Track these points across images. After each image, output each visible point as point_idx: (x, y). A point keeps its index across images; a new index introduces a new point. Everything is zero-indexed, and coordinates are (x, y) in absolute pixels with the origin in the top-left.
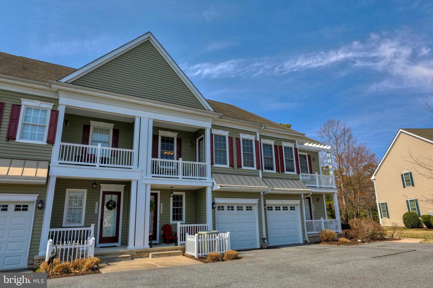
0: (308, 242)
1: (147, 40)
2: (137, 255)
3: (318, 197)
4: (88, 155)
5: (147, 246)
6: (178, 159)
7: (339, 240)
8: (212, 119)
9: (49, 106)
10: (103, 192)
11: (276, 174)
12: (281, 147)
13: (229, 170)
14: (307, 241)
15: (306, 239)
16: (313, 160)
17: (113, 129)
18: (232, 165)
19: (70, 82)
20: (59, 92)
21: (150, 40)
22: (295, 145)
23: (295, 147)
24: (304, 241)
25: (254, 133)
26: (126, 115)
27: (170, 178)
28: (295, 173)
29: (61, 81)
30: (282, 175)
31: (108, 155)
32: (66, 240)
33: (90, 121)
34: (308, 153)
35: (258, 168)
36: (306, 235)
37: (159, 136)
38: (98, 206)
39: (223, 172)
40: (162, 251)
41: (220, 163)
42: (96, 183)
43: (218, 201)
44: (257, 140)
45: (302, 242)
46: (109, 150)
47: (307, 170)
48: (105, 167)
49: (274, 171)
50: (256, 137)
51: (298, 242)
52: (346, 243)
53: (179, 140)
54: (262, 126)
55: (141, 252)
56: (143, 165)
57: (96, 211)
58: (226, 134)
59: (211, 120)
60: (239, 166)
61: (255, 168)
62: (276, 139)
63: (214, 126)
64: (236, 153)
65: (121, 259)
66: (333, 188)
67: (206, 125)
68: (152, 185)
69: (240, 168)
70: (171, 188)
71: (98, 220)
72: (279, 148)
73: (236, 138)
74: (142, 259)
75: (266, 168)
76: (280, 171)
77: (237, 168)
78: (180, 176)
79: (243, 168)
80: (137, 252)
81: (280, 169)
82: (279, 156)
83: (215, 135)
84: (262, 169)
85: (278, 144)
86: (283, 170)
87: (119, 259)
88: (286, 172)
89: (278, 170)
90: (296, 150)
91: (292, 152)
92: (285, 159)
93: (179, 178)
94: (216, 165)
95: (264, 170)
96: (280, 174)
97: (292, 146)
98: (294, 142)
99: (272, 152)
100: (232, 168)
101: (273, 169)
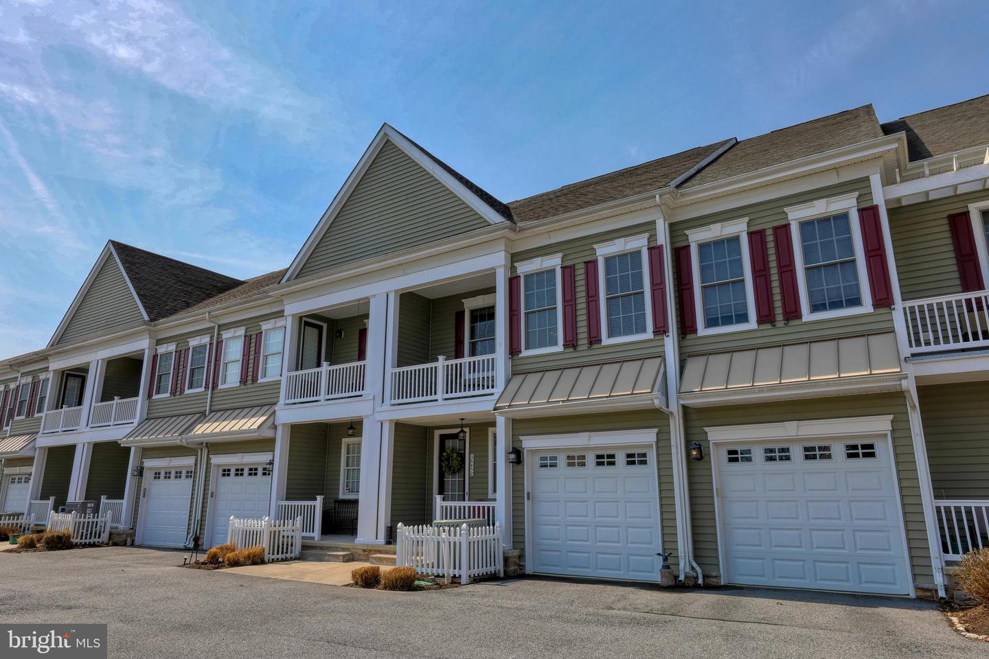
1: (385, 139)
8: (503, 241)
11: (759, 334)
12: (782, 231)
13: (563, 356)
15: (934, 582)
18: (571, 343)
20: (283, 298)
21: (389, 138)
22: (866, 195)
25: (647, 227)
26: (359, 300)
28: (867, 306)
29: (282, 282)
30: (786, 330)
35: (660, 329)
36: (935, 564)
44: (659, 243)
45: (910, 593)
48: (331, 399)
49: (752, 324)
51: (893, 591)
58: (555, 262)
59: (504, 245)
60: (594, 339)
61: (649, 334)
62: (749, 210)
65: (330, 558)
69: (594, 346)
72: (774, 234)
73: (585, 262)
75: (710, 322)
76: (780, 317)
77: (585, 347)
78: (440, 395)
79: (606, 341)
80: (364, 551)
81: (779, 311)
82: (773, 264)
83: (526, 277)
84: (694, 330)
85: (767, 224)
86: (793, 312)
87: (327, 558)
88: (807, 316)
89: (766, 317)
90: (869, 215)
91: (848, 229)
92: (807, 269)
93: (437, 400)
94: (525, 353)
95: (702, 331)
96: (781, 330)
97: (847, 204)
98: (862, 185)
99: (739, 261)
100: (571, 350)
101: (743, 318)
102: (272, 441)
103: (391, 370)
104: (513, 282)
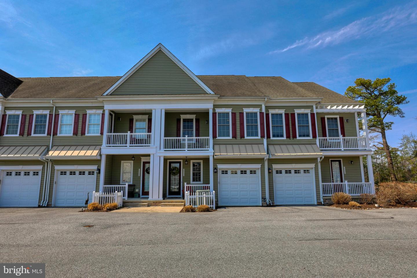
0: (323, 203)
1: (159, 50)
2: (154, 204)
3: (352, 160)
4: (133, 138)
5: (161, 198)
6: (184, 136)
7: (349, 203)
8: (213, 100)
9: (101, 111)
10: (143, 162)
11: (286, 141)
12: (293, 115)
13: (232, 141)
14: (321, 203)
15: (321, 201)
16: (347, 122)
17: (148, 119)
18: (234, 136)
19: (109, 94)
20: (104, 102)
21: (161, 49)
22: (312, 110)
23: (312, 113)
24: (318, 202)
25: (260, 106)
26: (146, 109)
27: (180, 150)
28: (311, 137)
29: (104, 95)
30: (293, 141)
31: (146, 138)
32: (113, 192)
33: (133, 116)
34: (340, 115)
35: (263, 136)
36: (321, 197)
37: (181, 119)
38: (140, 171)
39: (226, 143)
40: (171, 202)
41: (224, 136)
42: (134, 156)
43: (220, 166)
44: (262, 112)
45: (316, 203)
46: (146, 135)
47: (338, 133)
48: (133, 146)
49: (285, 138)
50: (261, 109)
51: (312, 203)
52: (354, 206)
53: (197, 120)
54: (265, 99)
55: (156, 202)
56: (157, 144)
57: (139, 174)
58: (229, 110)
59: (212, 102)
60: (242, 136)
61: (259, 137)
62: (287, 107)
63: (215, 106)
64: (239, 126)
65: (141, 206)
66: (366, 149)
67: (208, 106)
68: (164, 157)
69: (242, 139)
70: (186, 158)
71: (140, 180)
72: (291, 115)
73: (240, 113)
74: (156, 207)
75: (274, 136)
76: (291, 137)
77: (240, 139)
79: (246, 137)
80: (154, 202)
81: (291, 135)
82: (290, 123)
83: (218, 113)
84: (270, 138)
85: (290, 112)
86: (295, 136)
87: (139, 206)
88: (298, 138)
89: (288, 137)
90: (313, 115)
91: (308, 118)
92: (298, 126)
93: (185, 150)
94: (218, 138)
95: (272, 138)
96: (291, 140)
97: (308, 111)
98: (311, 107)
99: (282, 121)
100: (235, 139)
101: (282, 136)
102: (100, 161)
103: (163, 138)
104: (214, 114)
